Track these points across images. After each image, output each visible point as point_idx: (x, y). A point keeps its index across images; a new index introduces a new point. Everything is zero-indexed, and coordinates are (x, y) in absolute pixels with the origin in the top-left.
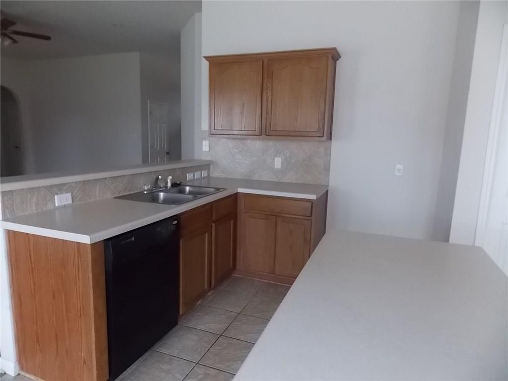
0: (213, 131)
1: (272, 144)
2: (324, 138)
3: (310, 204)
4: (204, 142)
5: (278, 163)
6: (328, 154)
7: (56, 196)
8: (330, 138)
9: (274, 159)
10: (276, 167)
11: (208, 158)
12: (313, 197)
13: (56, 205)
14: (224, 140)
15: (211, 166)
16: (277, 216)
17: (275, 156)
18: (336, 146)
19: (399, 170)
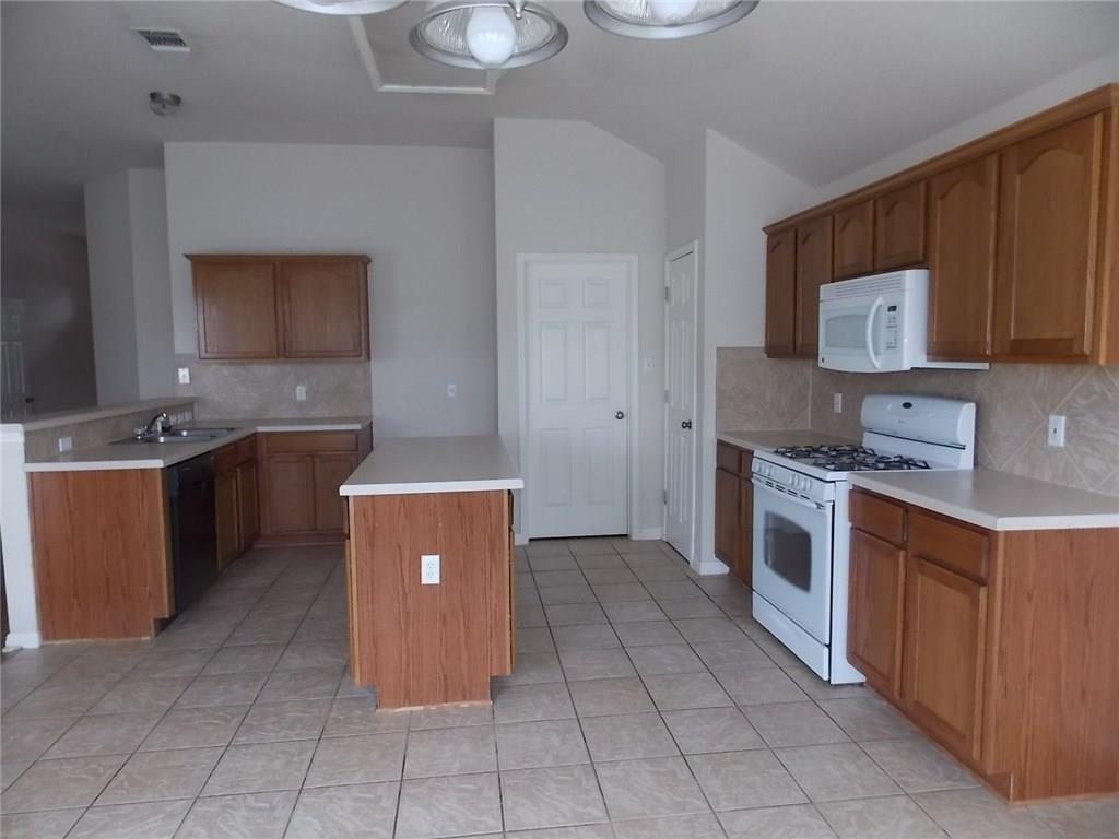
0: (203, 355)
1: (291, 369)
2: (363, 357)
3: (354, 436)
4: (180, 370)
5: (301, 393)
6: (368, 377)
7: (60, 441)
8: (369, 358)
9: (294, 389)
10: (298, 398)
11: (188, 395)
12: (357, 427)
13: (61, 450)
14: (215, 366)
15: (196, 406)
16: (313, 456)
17: (297, 385)
18: (377, 368)
19: (452, 390)
